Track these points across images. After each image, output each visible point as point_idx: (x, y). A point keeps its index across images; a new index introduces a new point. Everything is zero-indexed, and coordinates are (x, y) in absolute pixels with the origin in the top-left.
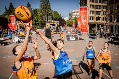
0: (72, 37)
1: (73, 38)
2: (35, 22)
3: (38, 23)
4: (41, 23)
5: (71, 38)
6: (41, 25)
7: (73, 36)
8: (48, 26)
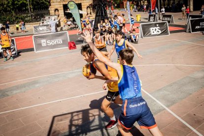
1: (157, 30)
3: (24, 5)
4: (32, 4)
5: (152, 31)
7: (155, 25)
8: (56, 10)
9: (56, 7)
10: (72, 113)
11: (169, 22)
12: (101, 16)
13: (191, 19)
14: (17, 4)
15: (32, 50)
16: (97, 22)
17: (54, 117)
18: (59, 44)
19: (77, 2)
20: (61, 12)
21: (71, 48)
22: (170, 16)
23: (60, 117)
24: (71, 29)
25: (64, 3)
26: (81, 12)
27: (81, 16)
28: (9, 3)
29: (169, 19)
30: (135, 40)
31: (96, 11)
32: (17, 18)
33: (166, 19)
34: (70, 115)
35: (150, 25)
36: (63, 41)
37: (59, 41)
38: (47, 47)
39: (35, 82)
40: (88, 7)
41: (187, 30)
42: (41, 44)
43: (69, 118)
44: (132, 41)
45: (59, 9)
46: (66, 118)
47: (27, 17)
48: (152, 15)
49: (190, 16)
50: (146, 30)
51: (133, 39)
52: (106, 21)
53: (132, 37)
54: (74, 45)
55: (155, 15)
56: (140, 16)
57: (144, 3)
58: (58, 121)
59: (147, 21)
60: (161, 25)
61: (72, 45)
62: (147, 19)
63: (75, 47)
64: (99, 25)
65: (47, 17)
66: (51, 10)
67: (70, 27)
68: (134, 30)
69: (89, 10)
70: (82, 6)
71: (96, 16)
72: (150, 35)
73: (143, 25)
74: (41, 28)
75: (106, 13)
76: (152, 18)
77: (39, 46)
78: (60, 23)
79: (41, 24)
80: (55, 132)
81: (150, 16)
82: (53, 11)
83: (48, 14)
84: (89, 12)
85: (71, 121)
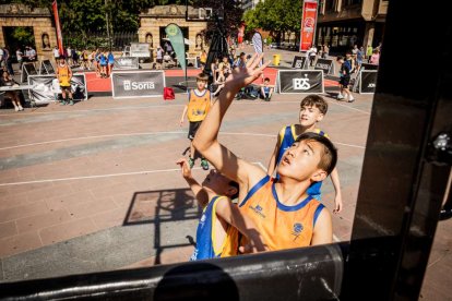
0: (300, 80)
1: (305, 83)
2: (80, 13)
3: (100, 23)
4: (113, 22)
5: (296, 84)
6: (115, 30)
7: (302, 75)
8: (149, 35)
9: (149, 30)
10: (161, 192)
11: (326, 71)
12: (218, 52)
13: (363, 70)
14: (90, 20)
15: (109, 94)
16: (211, 60)
17: (136, 194)
18: (150, 90)
19: (182, 25)
20: (156, 39)
21: (166, 97)
22: (329, 62)
23: (144, 195)
24: (170, 67)
25: (162, 25)
26: (187, 42)
27: (187, 48)
28: (78, 17)
29: (326, 67)
30: (267, 95)
31: (210, 41)
32: (89, 42)
33: (322, 66)
34: (158, 194)
35: (294, 75)
36: (156, 85)
37: (151, 84)
38: (132, 92)
39: (111, 142)
40: (198, 35)
41: (354, 89)
42: (122, 87)
43: (157, 198)
44: (262, 97)
45: (152, 33)
46: (153, 197)
47: (104, 41)
48: (299, 58)
49: (363, 65)
50: (286, 82)
51: (264, 93)
52: (225, 60)
53: (263, 90)
54: (172, 94)
55: (304, 58)
56: (281, 58)
57: (289, 35)
58: (141, 199)
59: (290, 66)
60: (312, 75)
61: (169, 93)
62: (290, 63)
63: (172, 96)
64: (213, 65)
65: (133, 45)
66: (142, 33)
67: (167, 64)
68: (267, 79)
69: (199, 39)
70: (190, 33)
71: (210, 51)
72: (292, 90)
73: (282, 74)
74: (123, 62)
75: (225, 48)
76: (299, 62)
77: (120, 90)
78: (152, 55)
79: (124, 55)
80: (136, 213)
81: (297, 58)
82: (144, 37)
83: (136, 40)
84: (199, 43)
85: (159, 202)
